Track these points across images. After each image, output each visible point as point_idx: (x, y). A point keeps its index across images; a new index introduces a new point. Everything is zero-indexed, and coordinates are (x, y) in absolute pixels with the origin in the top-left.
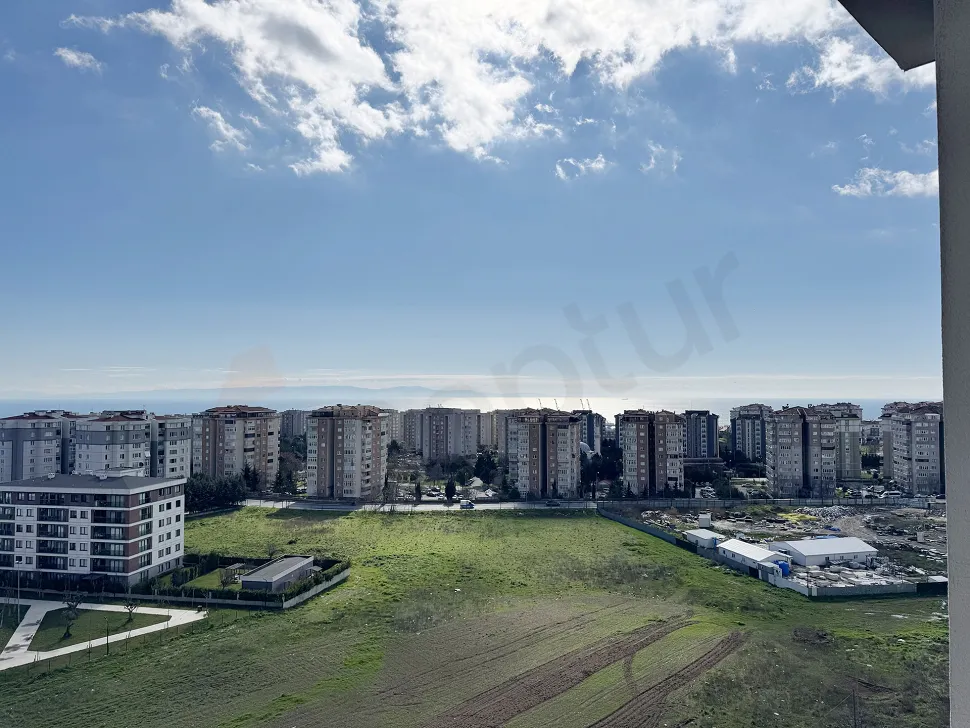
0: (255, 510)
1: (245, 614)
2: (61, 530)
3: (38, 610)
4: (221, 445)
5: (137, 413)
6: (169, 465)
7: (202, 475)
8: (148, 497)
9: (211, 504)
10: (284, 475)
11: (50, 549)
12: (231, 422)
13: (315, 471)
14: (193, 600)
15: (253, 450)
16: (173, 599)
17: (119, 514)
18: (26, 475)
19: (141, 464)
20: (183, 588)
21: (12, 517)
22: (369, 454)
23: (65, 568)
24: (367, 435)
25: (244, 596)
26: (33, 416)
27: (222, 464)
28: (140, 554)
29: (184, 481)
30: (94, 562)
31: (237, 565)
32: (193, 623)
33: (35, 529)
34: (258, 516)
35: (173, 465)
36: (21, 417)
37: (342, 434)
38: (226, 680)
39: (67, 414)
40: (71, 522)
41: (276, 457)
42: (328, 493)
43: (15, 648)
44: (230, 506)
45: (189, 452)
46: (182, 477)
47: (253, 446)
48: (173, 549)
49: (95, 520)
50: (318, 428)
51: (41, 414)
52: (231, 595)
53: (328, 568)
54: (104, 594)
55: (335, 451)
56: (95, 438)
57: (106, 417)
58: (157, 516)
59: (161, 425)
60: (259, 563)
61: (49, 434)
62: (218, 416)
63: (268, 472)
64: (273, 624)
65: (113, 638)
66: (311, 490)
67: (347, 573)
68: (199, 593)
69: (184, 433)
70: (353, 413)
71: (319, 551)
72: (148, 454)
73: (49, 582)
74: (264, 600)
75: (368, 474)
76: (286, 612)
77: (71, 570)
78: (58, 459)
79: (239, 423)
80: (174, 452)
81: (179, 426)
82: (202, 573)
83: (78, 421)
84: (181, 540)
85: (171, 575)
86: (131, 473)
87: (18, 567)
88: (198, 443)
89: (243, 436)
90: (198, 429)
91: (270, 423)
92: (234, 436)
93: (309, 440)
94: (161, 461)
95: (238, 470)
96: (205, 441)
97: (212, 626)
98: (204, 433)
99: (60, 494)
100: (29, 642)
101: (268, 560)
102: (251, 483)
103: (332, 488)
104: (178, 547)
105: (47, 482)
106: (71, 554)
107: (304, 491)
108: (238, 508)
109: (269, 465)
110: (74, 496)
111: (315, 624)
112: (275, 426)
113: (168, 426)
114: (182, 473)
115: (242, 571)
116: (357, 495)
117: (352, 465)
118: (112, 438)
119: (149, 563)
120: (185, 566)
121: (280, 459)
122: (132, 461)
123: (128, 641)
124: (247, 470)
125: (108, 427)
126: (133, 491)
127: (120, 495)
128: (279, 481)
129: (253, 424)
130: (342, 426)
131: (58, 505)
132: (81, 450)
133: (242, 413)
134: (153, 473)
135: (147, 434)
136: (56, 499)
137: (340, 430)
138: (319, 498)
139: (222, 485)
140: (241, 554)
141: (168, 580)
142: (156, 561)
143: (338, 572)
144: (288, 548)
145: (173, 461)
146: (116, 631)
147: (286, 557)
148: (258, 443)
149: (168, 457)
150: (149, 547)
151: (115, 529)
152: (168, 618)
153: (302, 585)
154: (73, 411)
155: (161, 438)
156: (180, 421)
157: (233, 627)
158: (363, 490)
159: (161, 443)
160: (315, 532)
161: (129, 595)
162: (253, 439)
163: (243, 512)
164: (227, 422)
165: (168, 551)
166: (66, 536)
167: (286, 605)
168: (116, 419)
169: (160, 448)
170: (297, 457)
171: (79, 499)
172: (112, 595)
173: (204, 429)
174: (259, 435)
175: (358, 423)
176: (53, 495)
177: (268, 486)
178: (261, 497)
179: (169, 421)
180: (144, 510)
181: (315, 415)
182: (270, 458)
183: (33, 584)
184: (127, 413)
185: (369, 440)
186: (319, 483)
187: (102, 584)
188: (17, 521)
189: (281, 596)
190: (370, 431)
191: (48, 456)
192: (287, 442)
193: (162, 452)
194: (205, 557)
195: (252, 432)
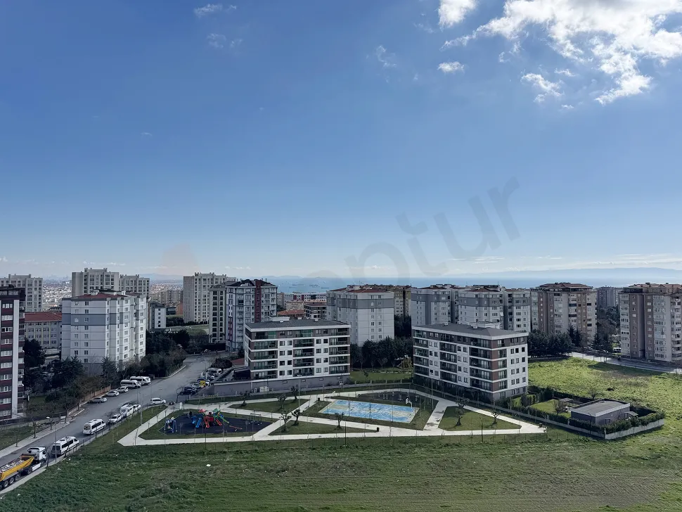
0: (579, 361)
1: (575, 436)
2: (453, 357)
3: (443, 405)
4: (551, 311)
5: (494, 286)
6: (516, 323)
7: (539, 332)
8: (504, 343)
9: (545, 353)
10: (601, 337)
11: (448, 368)
12: (559, 295)
13: (628, 336)
14: (536, 418)
15: (575, 316)
16: (522, 414)
17: (485, 351)
18: (433, 322)
19: (498, 321)
20: (529, 408)
21: (427, 346)
22: (679, 326)
23: (456, 381)
24: (677, 310)
25: (573, 423)
26: (435, 287)
27: (553, 326)
28: (500, 380)
29: (527, 334)
30: (472, 380)
31: (567, 399)
32: (537, 434)
33: (439, 354)
34: (581, 366)
35: (519, 323)
36: (429, 288)
37: (651, 307)
38: (561, 481)
39: (453, 287)
40: (458, 353)
41: (594, 322)
42: (640, 354)
43: (432, 424)
44: (559, 356)
45: (529, 313)
46: (525, 332)
47: (575, 313)
48: (521, 380)
49: (472, 354)
50: (630, 302)
51: (439, 286)
52: (563, 420)
53: (643, 415)
54: (478, 402)
55: (644, 322)
56: (469, 302)
57: (475, 289)
58: (509, 357)
59: (510, 295)
60: (584, 401)
61: (443, 298)
62: (549, 290)
63: (588, 333)
64: (597, 450)
65: (486, 432)
66: (625, 350)
67: (661, 422)
68: (540, 414)
69: (526, 301)
70: (661, 290)
71: (634, 400)
72: (502, 314)
73: (447, 389)
74: (588, 429)
75: (678, 342)
76: (608, 442)
77: (459, 383)
78: (449, 313)
79: (564, 295)
80: (519, 314)
81: (522, 296)
82: (542, 400)
83: (461, 291)
84: (526, 374)
85: (520, 398)
86: (492, 326)
87: (432, 376)
88: (535, 309)
89: (567, 304)
90: (535, 299)
91: (588, 297)
92: (561, 305)
93: (621, 311)
94: (511, 320)
95: (564, 330)
96: (540, 307)
97: (550, 440)
98: (539, 302)
99: (451, 335)
100: (439, 423)
101: (591, 400)
102: (576, 340)
103: (643, 351)
104: (524, 380)
105: (443, 327)
106: (459, 374)
107: (618, 351)
108: (567, 358)
109: (589, 328)
110: (459, 337)
111: (634, 458)
112: (592, 298)
113: (514, 296)
114: (525, 329)
115: (571, 404)
116: (668, 359)
117: (663, 333)
118: (479, 302)
119: (506, 387)
120: (530, 393)
121: (597, 324)
122: (492, 318)
123: (494, 436)
124: (571, 330)
125: (477, 296)
126: (494, 338)
127: (486, 340)
128: (597, 341)
129: (575, 297)
130: (651, 301)
131: (451, 341)
132: (461, 309)
133: (566, 288)
134: (505, 327)
135: (501, 301)
136: (449, 338)
137: (649, 304)
138: (632, 357)
139: (554, 340)
140: (569, 392)
141: (518, 400)
142: (510, 387)
143: (653, 421)
144: (608, 393)
145: (519, 320)
146: (487, 428)
147: (606, 400)
148: (579, 311)
149: (515, 317)
150: (505, 376)
151: (484, 361)
152: (519, 427)
153: (620, 425)
154: (456, 284)
155: (511, 304)
156: (522, 293)
157: (566, 444)
158: (673, 355)
159: (510, 307)
160: (630, 384)
161: (493, 406)
162: (575, 308)
163: (571, 361)
164: (555, 295)
165: (518, 381)
166: (455, 361)
167: (607, 437)
168: (481, 290)
169: (509, 310)
170: (611, 323)
171: (462, 339)
172: (483, 404)
173: (539, 298)
174: (580, 305)
175: (667, 299)
176: (448, 335)
177: (588, 343)
178: (583, 351)
179: (515, 293)
180: (501, 351)
181: (625, 291)
182: (589, 322)
183: (439, 388)
184: (488, 286)
185: (677, 314)
186: (632, 345)
187: (477, 396)
188: (430, 349)
189: (603, 429)
190: (679, 307)
191: (444, 311)
192: (603, 311)
193: (511, 314)
194: (543, 389)
195: (575, 302)
